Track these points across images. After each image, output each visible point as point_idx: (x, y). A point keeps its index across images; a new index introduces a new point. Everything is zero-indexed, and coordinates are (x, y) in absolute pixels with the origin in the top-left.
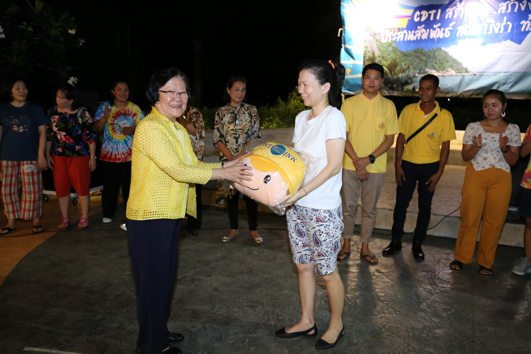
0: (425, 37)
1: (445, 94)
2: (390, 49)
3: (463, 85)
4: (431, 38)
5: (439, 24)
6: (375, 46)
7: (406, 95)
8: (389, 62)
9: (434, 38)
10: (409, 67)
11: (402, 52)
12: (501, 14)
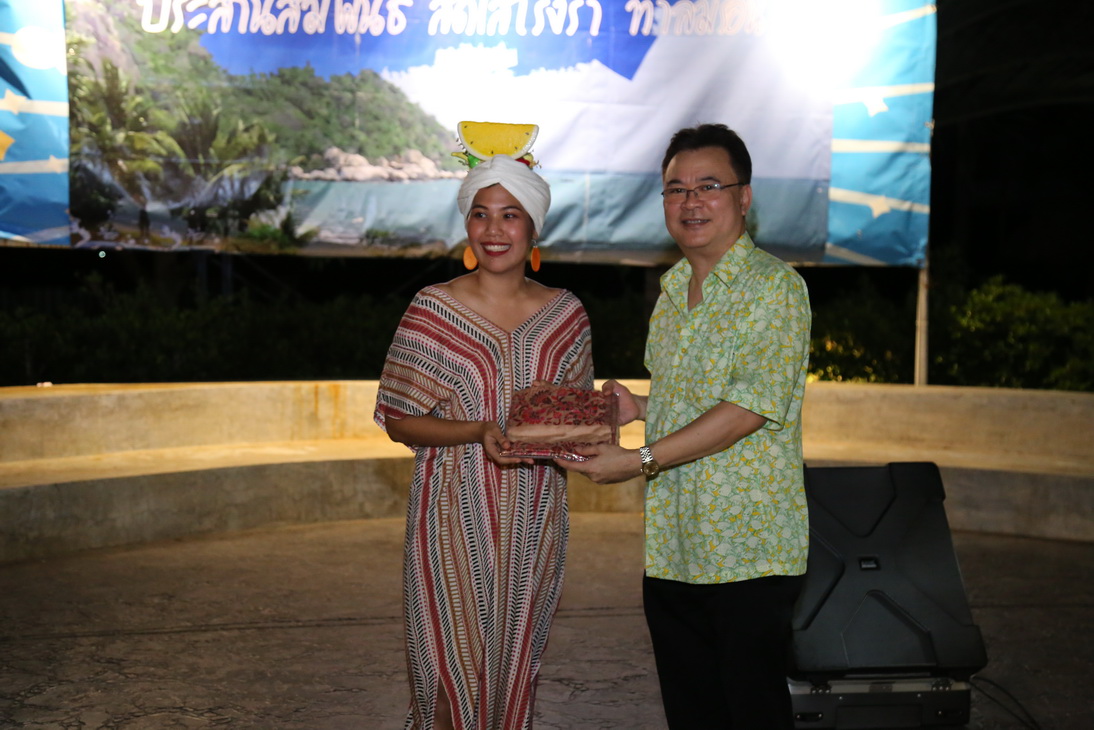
0: (314, 24)
1: (405, 247)
2: (183, 62)
4: (340, 30)
6: (115, 40)
7: (256, 248)
8: (180, 115)
9: (351, 31)
10: (262, 138)
11: (231, 79)
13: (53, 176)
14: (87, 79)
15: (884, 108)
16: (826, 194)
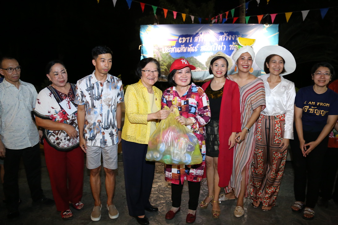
0: (185, 51)
2: (168, 57)
3: (206, 75)
4: (188, 51)
5: (192, 45)
6: (159, 55)
8: (167, 63)
9: (190, 51)
11: (174, 59)
12: (220, 41)
16: (261, 72)
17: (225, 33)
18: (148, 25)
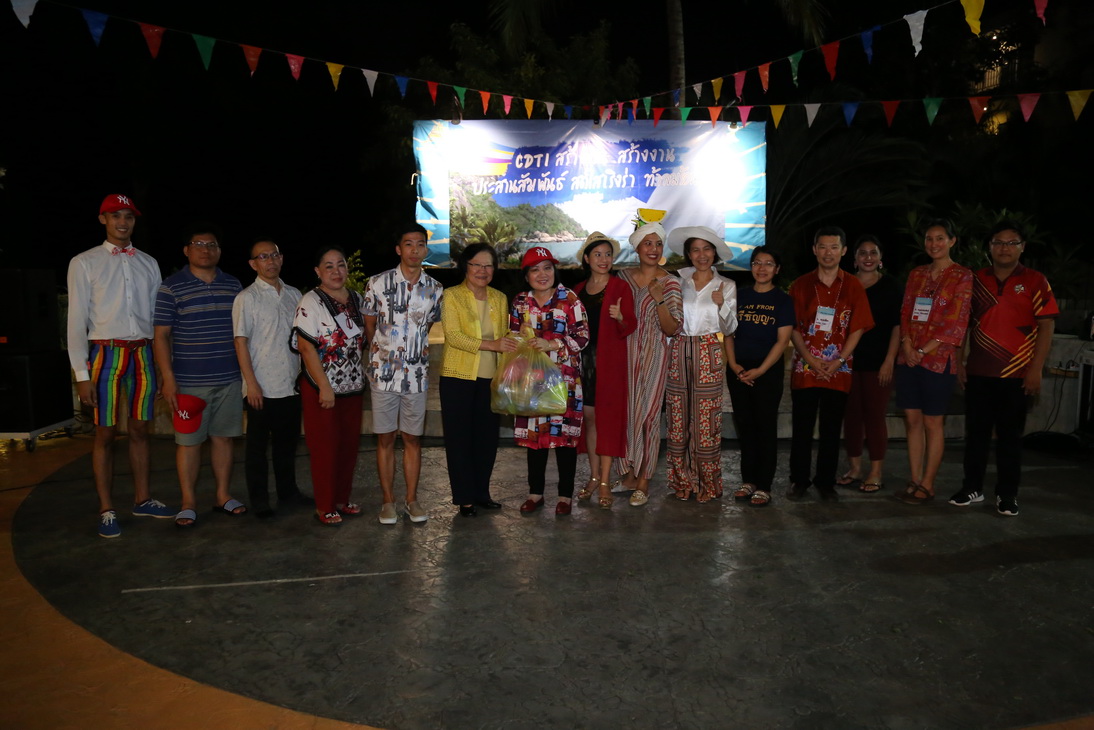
0: (531, 188)
2: (487, 204)
4: (539, 190)
5: (549, 173)
6: (465, 199)
7: (512, 268)
8: (486, 222)
9: (543, 190)
10: (512, 229)
11: (502, 209)
12: (621, 163)
13: (445, 244)
14: (456, 212)
15: (746, 211)
17: (632, 145)
18: (435, 122)
